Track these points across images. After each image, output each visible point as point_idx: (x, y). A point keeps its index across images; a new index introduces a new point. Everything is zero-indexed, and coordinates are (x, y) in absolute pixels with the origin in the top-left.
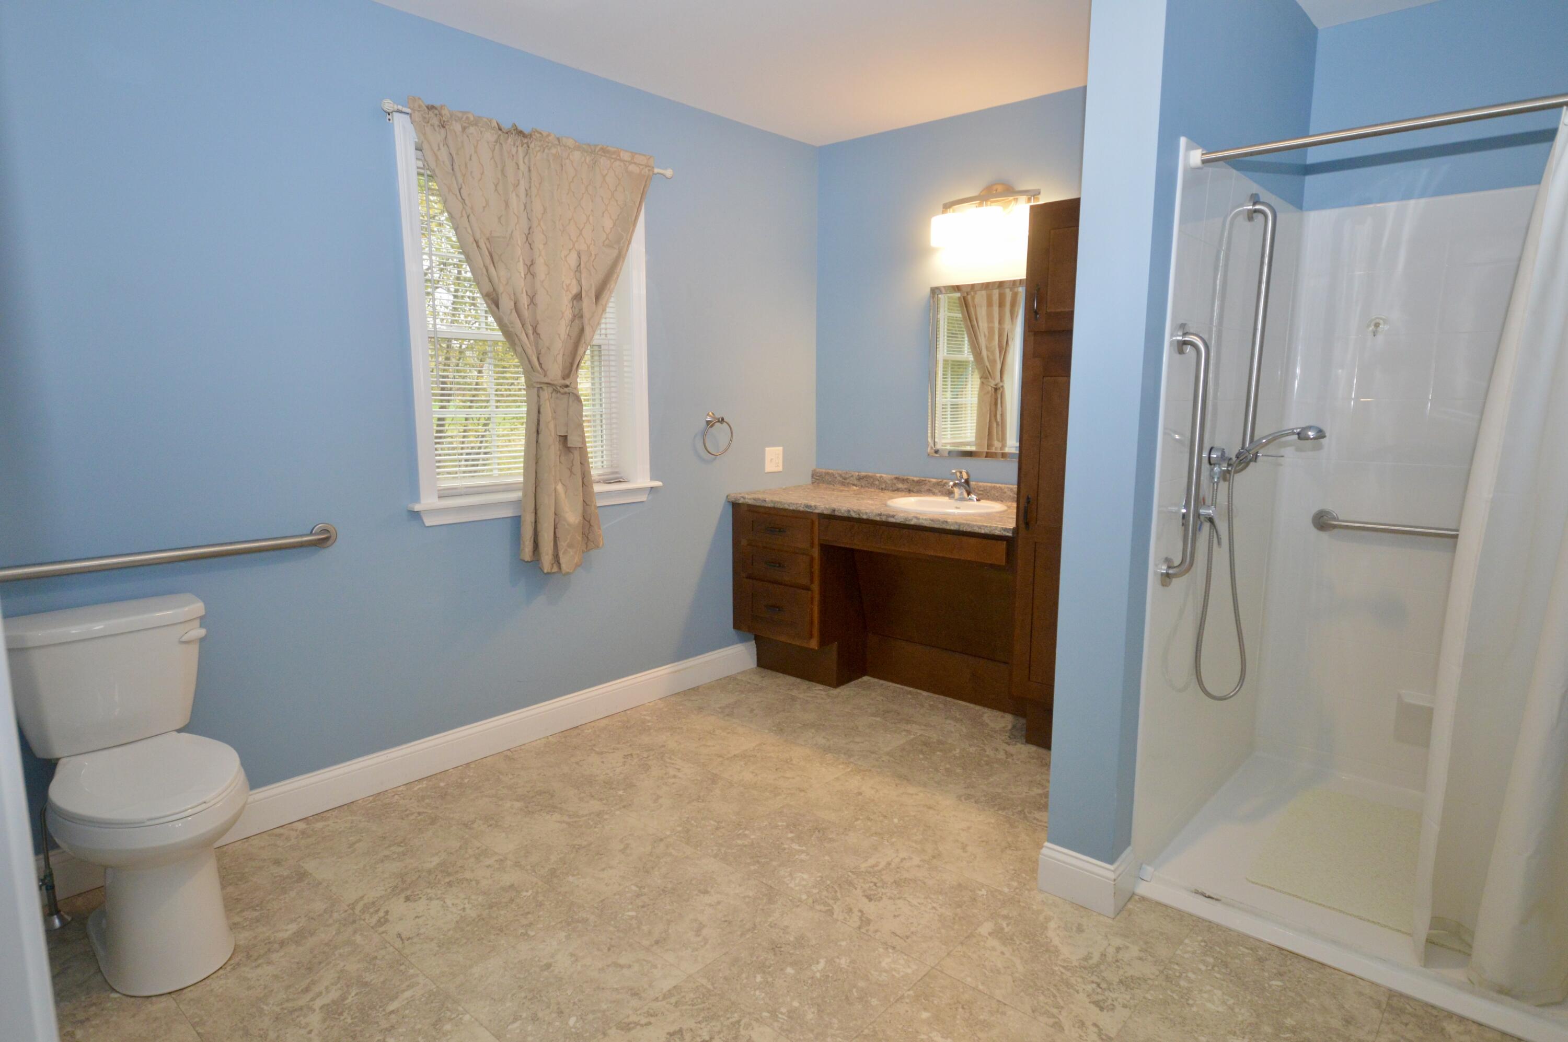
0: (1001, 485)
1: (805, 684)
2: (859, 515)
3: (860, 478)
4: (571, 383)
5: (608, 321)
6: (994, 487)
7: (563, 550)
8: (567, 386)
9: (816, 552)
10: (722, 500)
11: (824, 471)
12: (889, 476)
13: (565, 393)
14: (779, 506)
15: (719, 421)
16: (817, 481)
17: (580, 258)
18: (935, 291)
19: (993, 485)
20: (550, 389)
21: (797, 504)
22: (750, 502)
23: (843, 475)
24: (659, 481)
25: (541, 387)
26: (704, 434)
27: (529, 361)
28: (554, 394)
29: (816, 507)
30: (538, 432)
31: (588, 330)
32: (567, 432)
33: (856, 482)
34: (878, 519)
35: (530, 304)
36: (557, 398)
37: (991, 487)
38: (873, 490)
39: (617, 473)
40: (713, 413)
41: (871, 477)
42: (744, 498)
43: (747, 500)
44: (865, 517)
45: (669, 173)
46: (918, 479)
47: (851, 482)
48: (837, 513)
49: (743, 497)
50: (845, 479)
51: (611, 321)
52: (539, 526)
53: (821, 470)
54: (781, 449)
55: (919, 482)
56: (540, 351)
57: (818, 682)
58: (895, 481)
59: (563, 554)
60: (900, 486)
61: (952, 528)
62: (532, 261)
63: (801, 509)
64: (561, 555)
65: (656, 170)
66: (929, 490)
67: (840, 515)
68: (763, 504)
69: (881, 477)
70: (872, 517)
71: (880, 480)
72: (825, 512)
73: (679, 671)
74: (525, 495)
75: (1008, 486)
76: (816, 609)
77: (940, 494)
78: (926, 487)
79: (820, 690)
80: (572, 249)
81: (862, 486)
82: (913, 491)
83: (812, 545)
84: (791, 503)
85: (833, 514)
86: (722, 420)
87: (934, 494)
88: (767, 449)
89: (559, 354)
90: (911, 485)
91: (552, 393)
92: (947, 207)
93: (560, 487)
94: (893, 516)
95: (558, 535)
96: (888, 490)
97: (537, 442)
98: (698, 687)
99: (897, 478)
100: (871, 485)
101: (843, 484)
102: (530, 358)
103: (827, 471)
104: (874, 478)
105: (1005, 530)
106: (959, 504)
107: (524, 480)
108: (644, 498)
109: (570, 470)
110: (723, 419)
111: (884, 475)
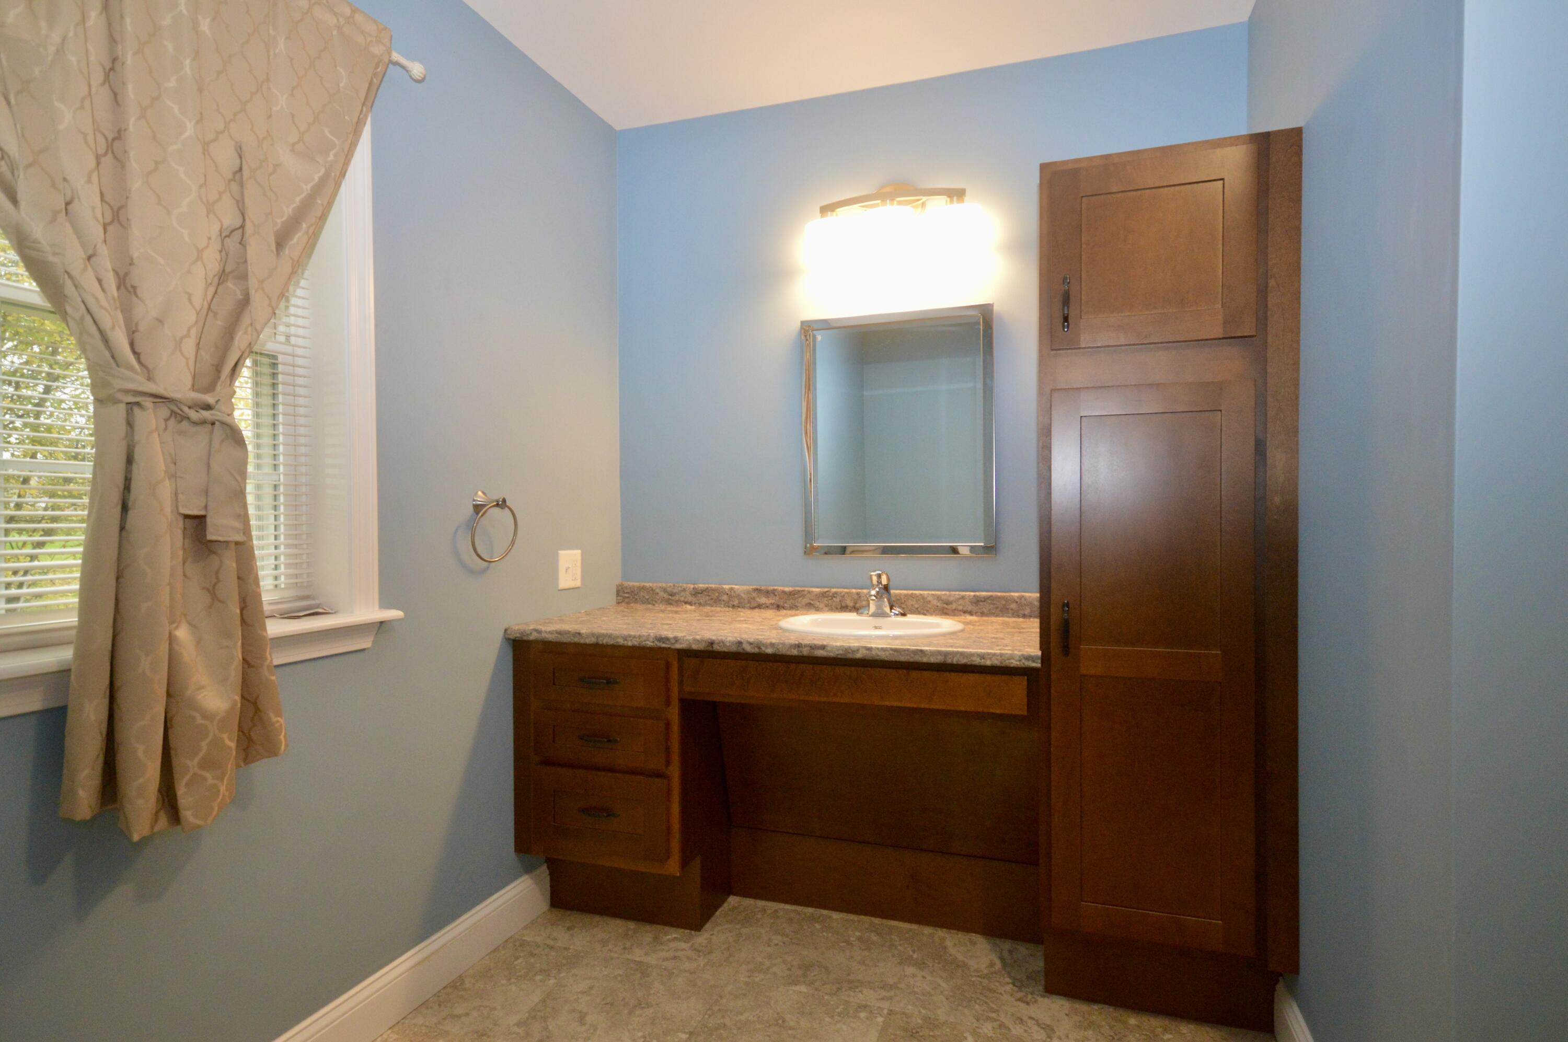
0: (921, 592)
1: (647, 933)
2: (759, 648)
3: (696, 593)
4: (217, 402)
5: (292, 320)
6: (912, 595)
7: (187, 777)
8: (208, 407)
9: (674, 714)
10: (500, 636)
11: (637, 584)
12: (745, 587)
13: (203, 422)
14: (605, 641)
15: (497, 505)
16: (627, 600)
17: (241, 157)
18: (808, 329)
19: (910, 592)
20: (164, 412)
21: (640, 637)
22: (551, 637)
23: (669, 589)
24: (398, 609)
25: (138, 404)
26: (471, 528)
27: (106, 340)
28: (172, 422)
29: (676, 639)
30: (125, 508)
31: (258, 301)
32: (206, 507)
33: (690, 599)
34: (795, 652)
35: (112, 222)
36: (181, 433)
37: (906, 595)
38: (718, 609)
39: (307, 597)
40: (483, 493)
41: (714, 590)
42: (539, 632)
43: (543, 635)
44: (769, 651)
45: (417, 69)
46: (791, 589)
47: (682, 599)
48: (716, 647)
49: (536, 630)
50: (672, 595)
51: (300, 322)
52: (119, 726)
53: (631, 584)
54: (579, 551)
55: (792, 594)
56: (137, 325)
57: (672, 925)
58: (754, 595)
59: (187, 785)
60: (763, 600)
61: (933, 660)
62: (119, 131)
63: (650, 644)
64: (181, 790)
65: (396, 56)
66: (810, 604)
67: (725, 649)
68: (576, 640)
69: (732, 589)
70: (784, 651)
71: (731, 594)
72: (695, 647)
73: (426, 959)
74: (81, 655)
75: (933, 592)
76: (676, 809)
77: (826, 609)
78: (805, 601)
79: (674, 939)
80: (223, 132)
81: (700, 604)
82: (784, 608)
83: (668, 703)
84: (630, 636)
85: (710, 649)
86: (502, 504)
87: (818, 609)
88: (562, 553)
89: (187, 335)
90: (780, 598)
91: (166, 420)
92: (826, 209)
93: (183, 633)
94: (823, 647)
95: (173, 743)
96: (743, 607)
97: (122, 528)
98: (461, 978)
99: (758, 590)
100: (715, 602)
101: (669, 602)
102: (109, 333)
103: (642, 584)
104: (721, 592)
105: (1028, 658)
106: (880, 621)
107: (79, 621)
108: (365, 643)
109: (212, 592)
110: (504, 501)
111: (736, 587)
